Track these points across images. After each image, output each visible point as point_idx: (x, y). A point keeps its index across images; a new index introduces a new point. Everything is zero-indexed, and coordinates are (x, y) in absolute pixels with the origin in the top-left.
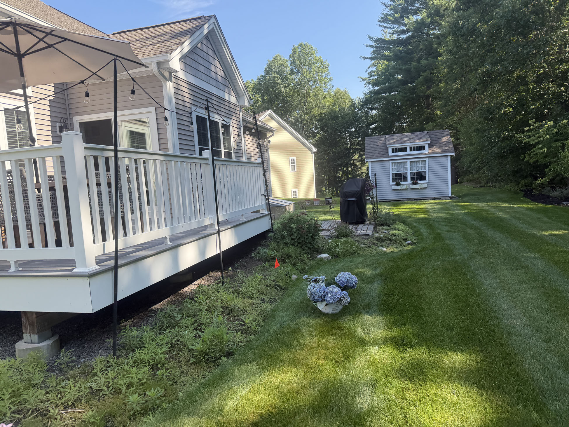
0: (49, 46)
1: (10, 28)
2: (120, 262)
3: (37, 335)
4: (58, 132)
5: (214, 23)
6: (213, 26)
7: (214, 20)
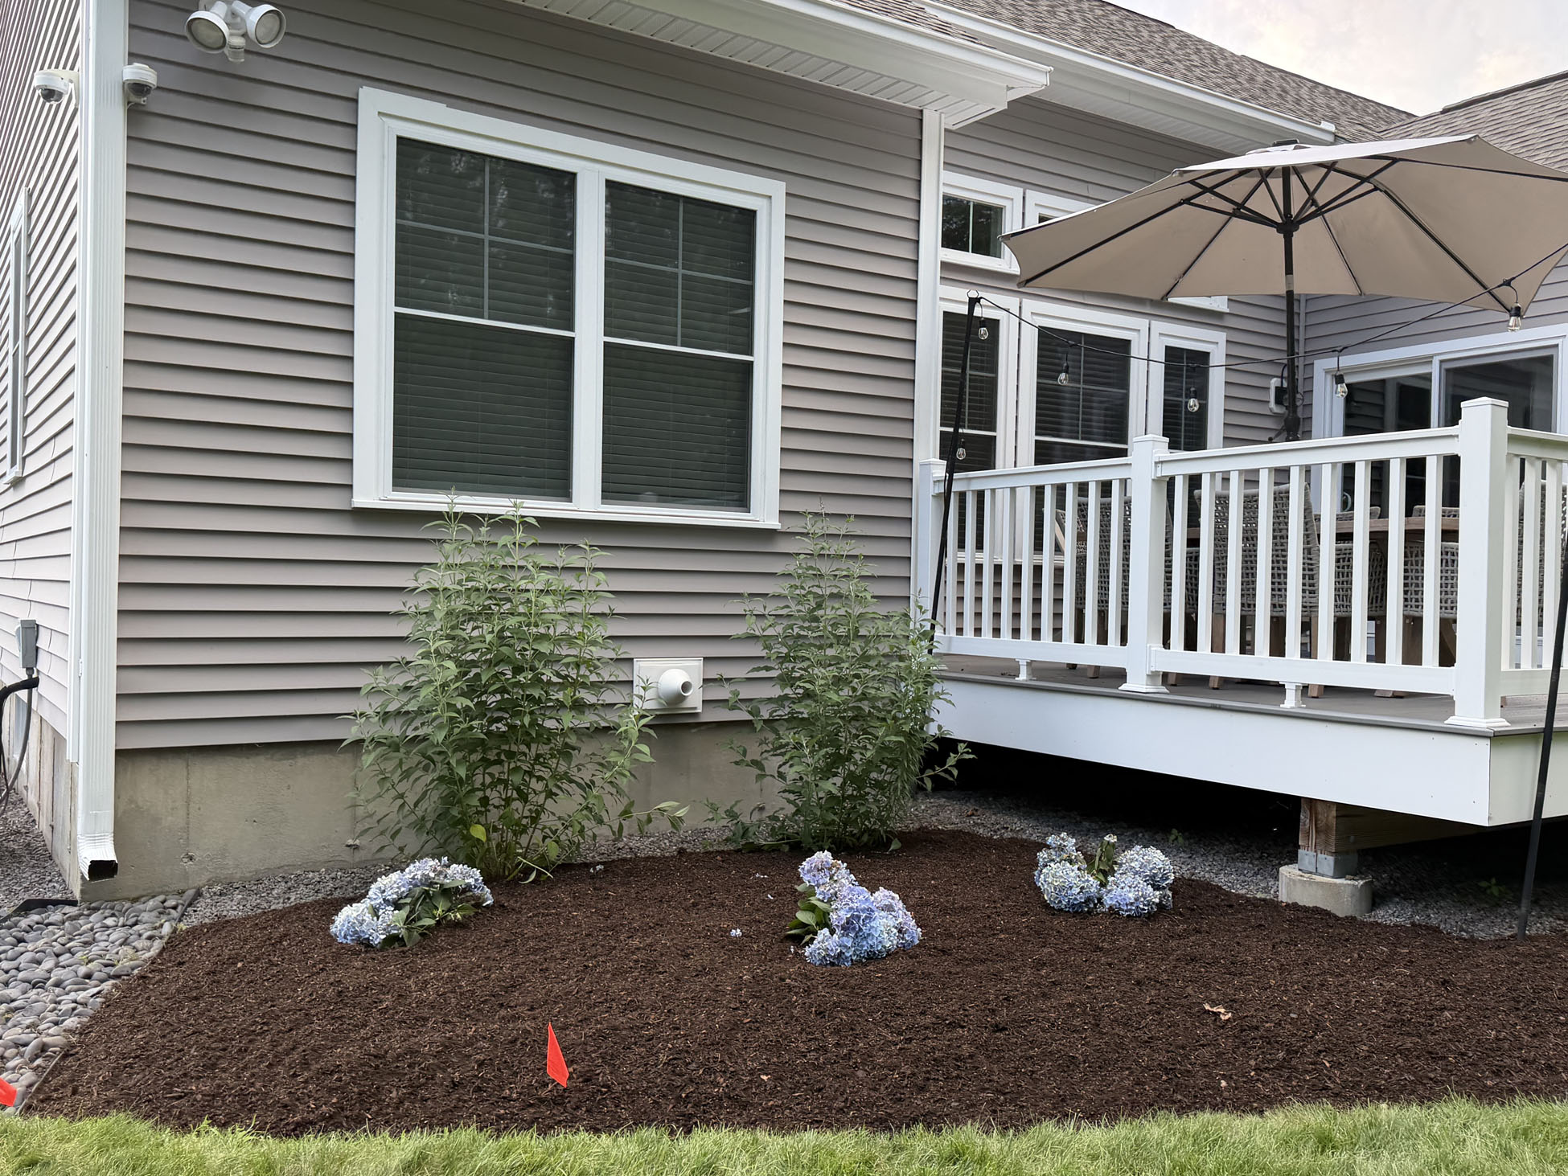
3: (1331, 859)
4: (1272, 404)
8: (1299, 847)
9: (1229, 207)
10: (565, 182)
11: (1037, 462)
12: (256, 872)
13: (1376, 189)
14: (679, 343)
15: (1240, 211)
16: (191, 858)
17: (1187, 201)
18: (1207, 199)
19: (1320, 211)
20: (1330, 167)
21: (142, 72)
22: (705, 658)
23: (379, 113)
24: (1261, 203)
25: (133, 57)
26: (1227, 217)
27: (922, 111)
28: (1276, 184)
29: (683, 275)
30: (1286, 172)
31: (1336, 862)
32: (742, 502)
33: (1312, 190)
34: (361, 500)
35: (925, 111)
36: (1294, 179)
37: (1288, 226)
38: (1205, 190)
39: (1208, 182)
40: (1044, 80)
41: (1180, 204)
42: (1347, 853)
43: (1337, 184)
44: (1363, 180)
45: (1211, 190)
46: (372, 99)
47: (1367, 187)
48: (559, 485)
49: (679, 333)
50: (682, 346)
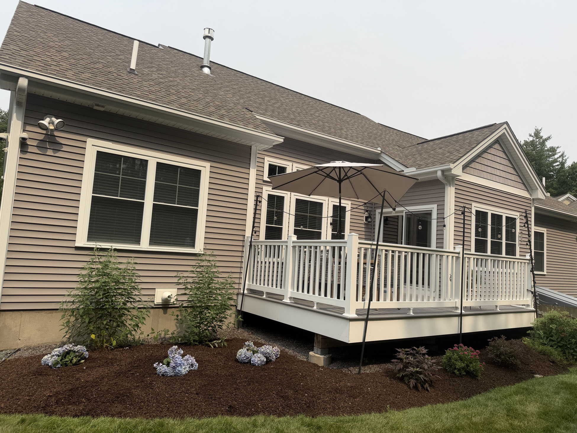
2: (370, 317)
3: (320, 350)
4: (365, 221)
5: (505, 128)
6: (504, 131)
7: (505, 126)
8: (314, 346)
9: (326, 175)
10: (144, 163)
11: (266, 239)
12: (39, 344)
13: (361, 173)
14: (176, 204)
15: (328, 176)
16: (20, 340)
17: (316, 172)
18: (320, 172)
19: (348, 178)
20: (351, 167)
21: (25, 135)
22: (178, 289)
23: (93, 145)
24: (333, 174)
25: (24, 131)
26: (325, 177)
27: (251, 146)
28: (337, 170)
29: (179, 186)
30: (340, 168)
31: (321, 351)
32: (193, 246)
33: (346, 172)
34: (77, 244)
35: (252, 147)
36: (342, 169)
37: (340, 181)
38: (320, 170)
39: (320, 168)
40: (282, 140)
41: (313, 173)
42: (325, 348)
43: (352, 172)
44: (359, 171)
45: (321, 170)
46: (90, 141)
47: (359, 173)
48: (137, 241)
49: (176, 201)
50: (177, 204)
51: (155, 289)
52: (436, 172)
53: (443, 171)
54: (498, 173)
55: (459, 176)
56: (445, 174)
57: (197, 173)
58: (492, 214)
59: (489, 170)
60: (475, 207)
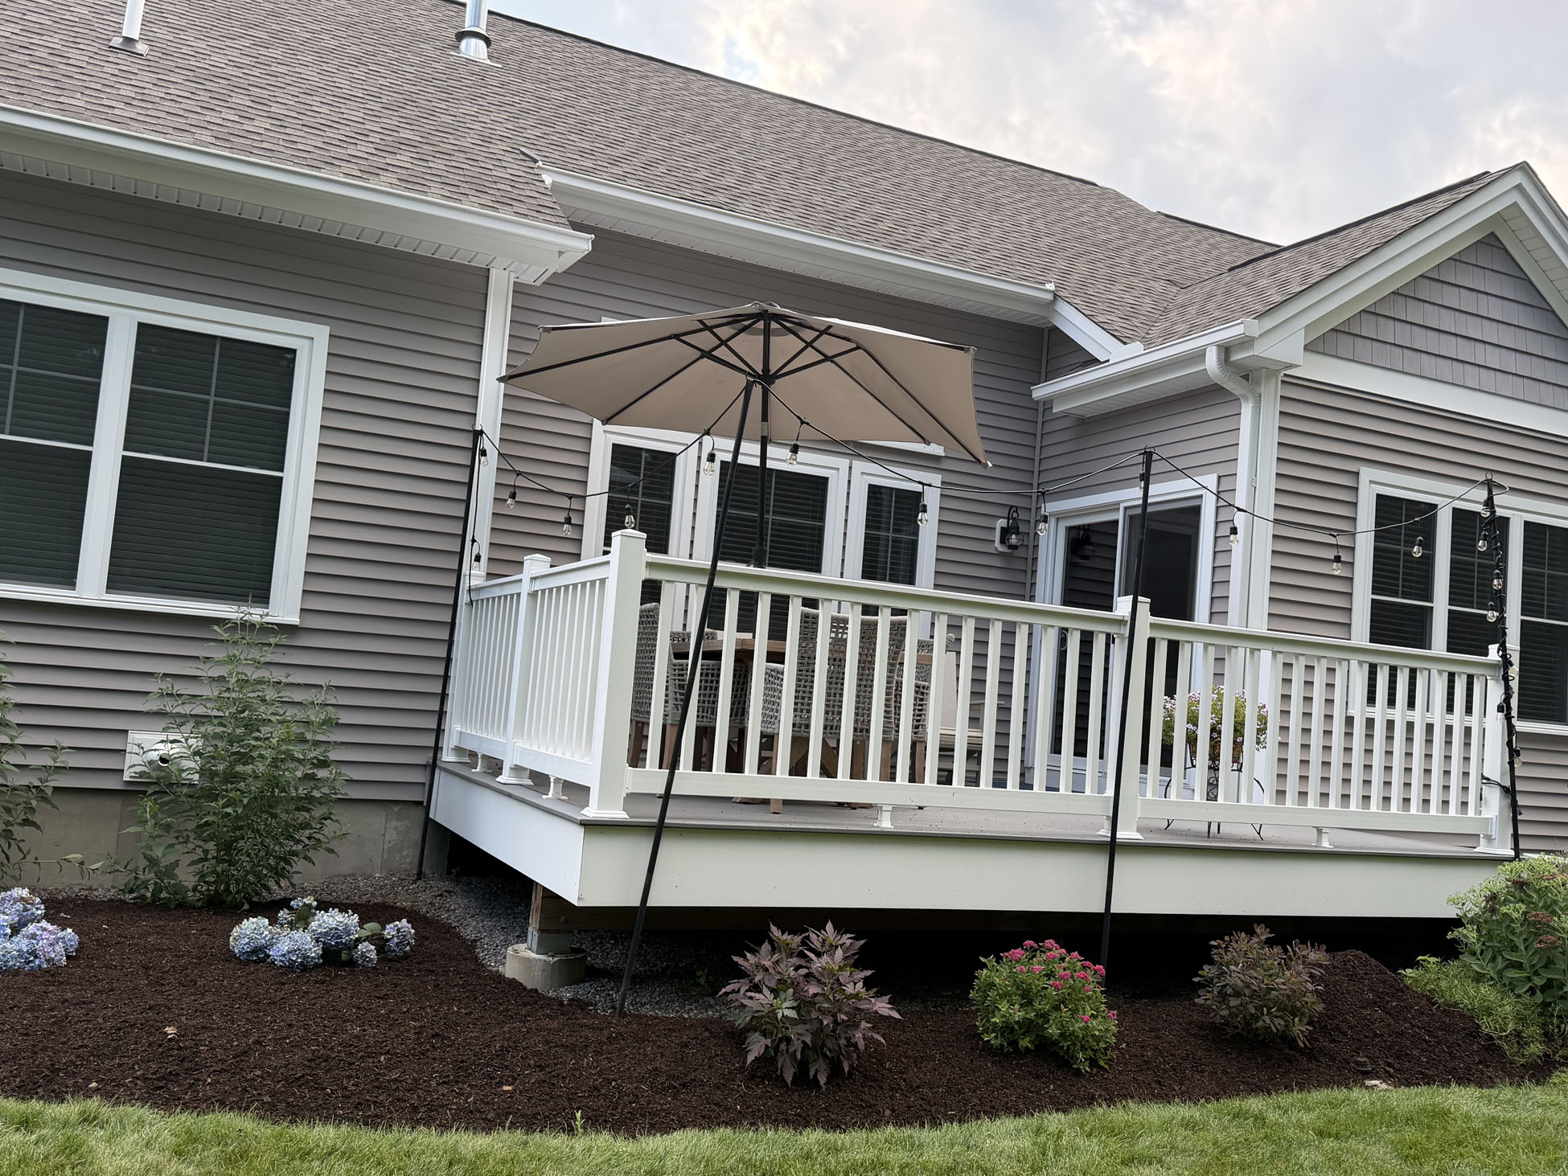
0: (827, 358)
1: (760, 325)
4: (997, 544)
5: (1519, 187)
6: (1516, 197)
7: (1517, 178)
10: (97, 327)
14: (207, 459)
27: (489, 270)
32: (262, 598)
35: (493, 273)
40: (586, 246)
48: (68, 578)
49: (206, 450)
50: (208, 461)
51: (127, 731)
52: (1199, 356)
53: (1226, 350)
54: (1492, 358)
55: (1291, 366)
56: (1236, 357)
57: (282, 360)
58: (1456, 512)
59: (1448, 346)
60: (1373, 483)
